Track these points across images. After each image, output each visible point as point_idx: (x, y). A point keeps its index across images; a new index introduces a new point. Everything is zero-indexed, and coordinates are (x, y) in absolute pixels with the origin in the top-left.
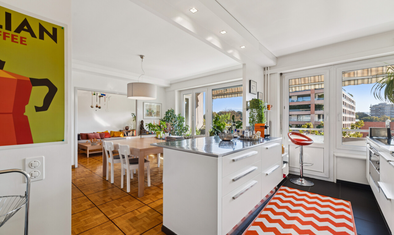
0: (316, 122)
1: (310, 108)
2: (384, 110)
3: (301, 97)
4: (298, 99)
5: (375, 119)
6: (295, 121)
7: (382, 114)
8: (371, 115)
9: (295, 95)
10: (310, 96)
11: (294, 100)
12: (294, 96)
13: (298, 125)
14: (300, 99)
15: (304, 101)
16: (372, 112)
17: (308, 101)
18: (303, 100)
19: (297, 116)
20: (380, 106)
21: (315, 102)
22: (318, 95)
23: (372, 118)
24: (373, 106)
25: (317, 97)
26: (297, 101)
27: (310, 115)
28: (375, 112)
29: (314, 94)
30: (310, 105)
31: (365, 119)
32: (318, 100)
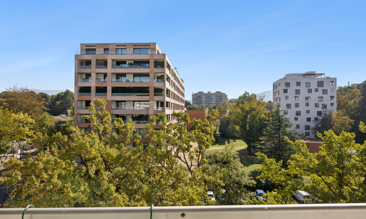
0: (155, 110)
1: (148, 92)
2: (201, 99)
3: (138, 77)
4: (134, 79)
5: (196, 107)
6: (131, 110)
7: (200, 103)
8: (193, 104)
9: (132, 73)
10: (149, 76)
11: (130, 80)
12: (130, 73)
13: (134, 116)
14: (137, 79)
15: (142, 82)
16: (193, 100)
17: (146, 83)
18: (141, 80)
19: (133, 102)
20: (199, 95)
21: (155, 84)
22: (157, 76)
23: (193, 107)
24: (194, 94)
25: (156, 78)
26: (133, 81)
27: (148, 101)
28: (195, 100)
29: (153, 74)
30: (149, 88)
31: (189, 107)
32: (157, 81)
